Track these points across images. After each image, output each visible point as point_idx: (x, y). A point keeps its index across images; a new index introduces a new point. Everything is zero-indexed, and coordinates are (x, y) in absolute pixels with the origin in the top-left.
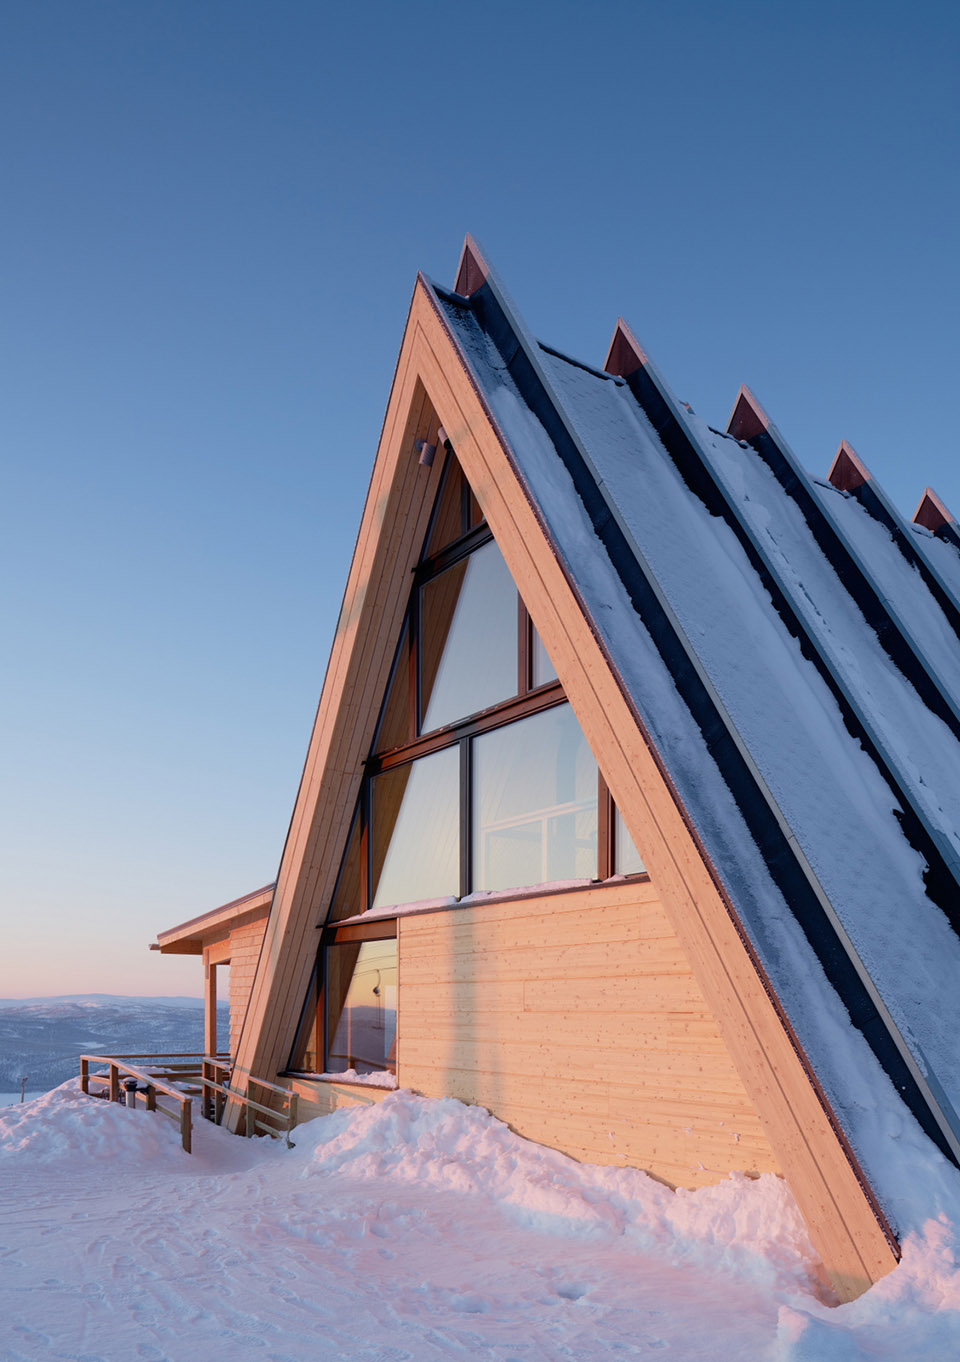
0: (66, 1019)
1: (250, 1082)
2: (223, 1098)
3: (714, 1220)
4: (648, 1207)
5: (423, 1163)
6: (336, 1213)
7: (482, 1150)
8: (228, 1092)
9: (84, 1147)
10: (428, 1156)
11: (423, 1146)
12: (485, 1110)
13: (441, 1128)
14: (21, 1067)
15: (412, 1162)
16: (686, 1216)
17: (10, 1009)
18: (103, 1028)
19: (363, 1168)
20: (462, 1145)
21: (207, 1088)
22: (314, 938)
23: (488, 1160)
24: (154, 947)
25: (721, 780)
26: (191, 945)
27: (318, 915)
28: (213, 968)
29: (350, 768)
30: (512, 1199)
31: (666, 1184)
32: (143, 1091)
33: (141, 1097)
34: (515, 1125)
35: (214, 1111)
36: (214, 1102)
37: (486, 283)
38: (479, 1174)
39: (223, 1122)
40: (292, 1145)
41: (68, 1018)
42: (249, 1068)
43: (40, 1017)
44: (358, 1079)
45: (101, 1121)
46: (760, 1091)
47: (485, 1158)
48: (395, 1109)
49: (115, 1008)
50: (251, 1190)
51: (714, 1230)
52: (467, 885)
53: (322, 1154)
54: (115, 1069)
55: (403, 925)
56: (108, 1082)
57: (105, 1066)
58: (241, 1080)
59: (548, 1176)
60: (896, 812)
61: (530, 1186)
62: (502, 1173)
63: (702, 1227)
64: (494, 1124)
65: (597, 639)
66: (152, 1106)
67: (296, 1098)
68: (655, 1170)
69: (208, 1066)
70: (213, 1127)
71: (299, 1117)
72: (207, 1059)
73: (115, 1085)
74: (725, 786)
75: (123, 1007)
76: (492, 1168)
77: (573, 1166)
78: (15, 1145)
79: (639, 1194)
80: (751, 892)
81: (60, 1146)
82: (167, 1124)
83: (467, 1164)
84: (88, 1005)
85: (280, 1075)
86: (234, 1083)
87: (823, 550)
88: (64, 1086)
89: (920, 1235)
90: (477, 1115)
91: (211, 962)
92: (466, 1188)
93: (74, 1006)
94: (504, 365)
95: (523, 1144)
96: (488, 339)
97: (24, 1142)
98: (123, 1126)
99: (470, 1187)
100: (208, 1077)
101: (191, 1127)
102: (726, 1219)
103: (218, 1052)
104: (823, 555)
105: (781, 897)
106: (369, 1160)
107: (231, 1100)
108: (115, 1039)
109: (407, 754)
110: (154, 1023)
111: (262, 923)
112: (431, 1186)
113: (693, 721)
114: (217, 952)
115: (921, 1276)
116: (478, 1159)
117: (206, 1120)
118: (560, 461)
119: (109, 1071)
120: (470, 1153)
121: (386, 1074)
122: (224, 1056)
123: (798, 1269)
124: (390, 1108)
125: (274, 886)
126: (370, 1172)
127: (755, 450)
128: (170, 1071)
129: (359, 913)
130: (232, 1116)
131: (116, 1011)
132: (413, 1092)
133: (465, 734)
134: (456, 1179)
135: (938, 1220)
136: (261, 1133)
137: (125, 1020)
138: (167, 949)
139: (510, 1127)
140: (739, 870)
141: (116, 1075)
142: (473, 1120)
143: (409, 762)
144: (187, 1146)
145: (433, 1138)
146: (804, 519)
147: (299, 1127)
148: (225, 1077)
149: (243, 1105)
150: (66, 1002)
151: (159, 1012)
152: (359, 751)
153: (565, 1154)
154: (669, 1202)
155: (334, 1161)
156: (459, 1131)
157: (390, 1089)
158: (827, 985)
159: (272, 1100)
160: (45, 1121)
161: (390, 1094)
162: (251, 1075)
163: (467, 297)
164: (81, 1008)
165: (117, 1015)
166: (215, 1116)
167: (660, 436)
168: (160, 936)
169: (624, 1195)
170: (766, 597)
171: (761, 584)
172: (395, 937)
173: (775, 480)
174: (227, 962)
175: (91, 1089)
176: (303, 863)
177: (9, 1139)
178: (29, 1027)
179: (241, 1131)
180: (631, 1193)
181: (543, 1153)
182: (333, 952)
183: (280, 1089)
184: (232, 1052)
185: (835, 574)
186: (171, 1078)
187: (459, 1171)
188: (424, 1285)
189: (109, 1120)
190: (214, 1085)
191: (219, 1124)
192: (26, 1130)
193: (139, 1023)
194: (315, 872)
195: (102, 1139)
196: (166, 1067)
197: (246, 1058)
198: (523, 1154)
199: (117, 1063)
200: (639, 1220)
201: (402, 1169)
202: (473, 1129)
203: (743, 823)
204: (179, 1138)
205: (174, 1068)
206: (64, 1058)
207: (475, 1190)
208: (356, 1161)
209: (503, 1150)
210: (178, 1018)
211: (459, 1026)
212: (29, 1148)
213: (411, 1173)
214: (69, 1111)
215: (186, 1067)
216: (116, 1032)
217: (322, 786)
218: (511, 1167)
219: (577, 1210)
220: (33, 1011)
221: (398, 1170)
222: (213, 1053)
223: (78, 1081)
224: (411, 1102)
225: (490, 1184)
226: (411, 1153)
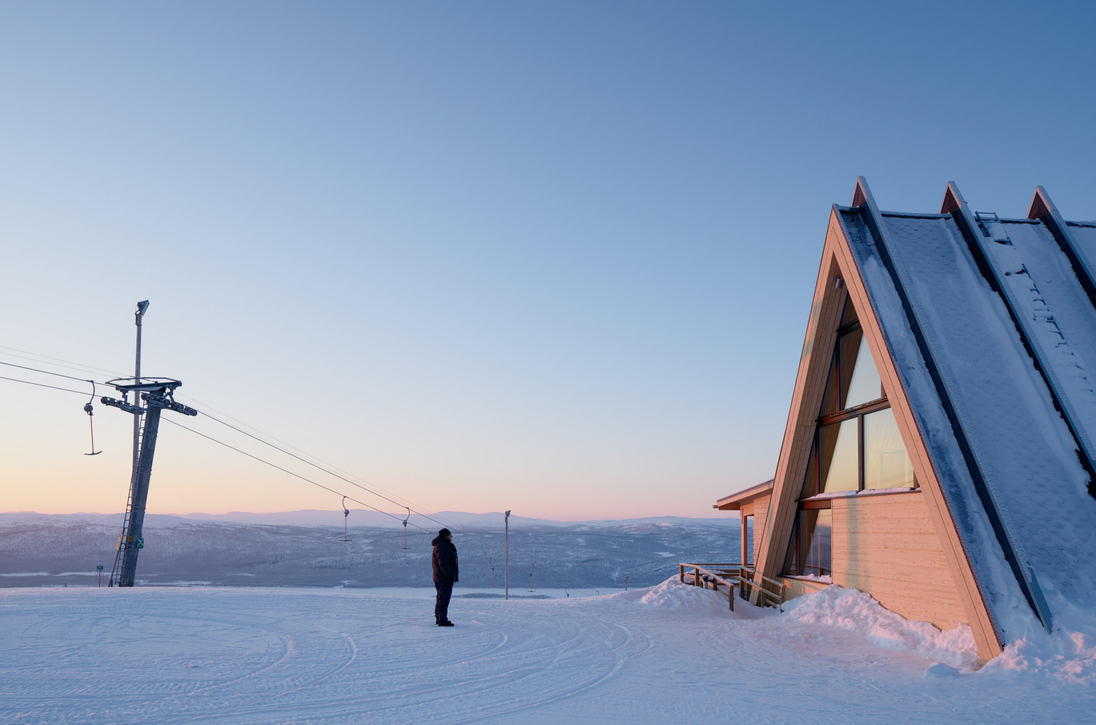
0: (648, 534)
1: (763, 579)
2: (750, 587)
3: (949, 642)
4: (928, 638)
5: (836, 617)
6: (792, 634)
7: (865, 613)
8: (752, 584)
9: (687, 605)
10: (839, 615)
11: (838, 610)
12: (869, 595)
13: (847, 602)
14: (619, 569)
15: (831, 617)
16: (941, 642)
17: (612, 528)
18: (674, 541)
19: (809, 619)
20: (856, 611)
21: (742, 582)
22: (793, 507)
23: (866, 617)
24: (715, 507)
25: (958, 448)
26: (735, 506)
27: (795, 494)
28: (746, 517)
29: (809, 423)
30: (873, 633)
31: (939, 629)
32: (711, 581)
33: (710, 584)
34: (882, 602)
35: (745, 594)
36: (746, 589)
37: (866, 202)
38: (860, 623)
39: (751, 598)
40: (782, 611)
41: (650, 534)
42: (762, 572)
43: (631, 533)
44: (814, 579)
45: (693, 594)
46: (959, 586)
47: (865, 616)
48: (827, 593)
49: (682, 527)
50: (758, 625)
51: (949, 646)
52: (862, 485)
53: (793, 613)
54: (697, 570)
55: (834, 503)
56: (694, 577)
57: (692, 568)
58: (758, 578)
59: (890, 625)
60: (1076, 451)
61: (879, 627)
62: (871, 623)
63: (944, 645)
64: (873, 601)
65: (902, 387)
66: (715, 589)
67: (784, 588)
68: (936, 623)
69: (742, 570)
70: (745, 602)
71: (786, 598)
72: (743, 567)
73: (698, 578)
74: (960, 451)
75: (688, 526)
76: (867, 620)
77: (903, 621)
78: (658, 602)
79: (926, 633)
80: (965, 500)
81: (677, 604)
82: (723, 597)
83: (856, 619)
84: (663, 524)
85: (778, 576)
86: (755, 579)
87: (1082, 284)
88: (671, 578)
89: (1013, 645)
90: (865, 597)
91: (745, 515)
92: (854, 629)
93: (654, 525)
94: (873, 242)
95: (884, 611)
96: (867, 229)
97: (662, 601)
98: (703, 597)
99: (856, 628)
100: (742, 576)
101: (733, 599)
102: (955, 642)
103: (749, 563)
104: (1081, 286)
105: (980, 502)
106: (812, 615)
107: (753, 588)
108: (682, 550)
109: (836, 419)
110: (710, 538)
111: (769, 496)
112: (839, 628)
113: (948, 421)
114: (747, 510)
115: (1004, 658)
116: (862, 617)
117: (741, 599)
118: (897, 293)
119: (694, 571)
120: (859, 614)
121: (827, 576)
122: (751, 566)
123: (973, 660)
124: (825, 592)
125: (774, 480)
126: (812, 621)
127: (1044, 224)
128: (723, 573)
129: (815, 495)
130: (754, 596)
131: (683, 529)
132: (839, 586)
133: (861, 413)
134: (849, 624)
135: (1022, 640)
136: (768, 605)
137: (689, 536)
138: (722, 508)
139: (880, 603)
140: (960, 491)
141: (698, 574)
142: (862, 599)
143: (839, 422)
144: (732, 608)
145: (842, 607)
146: (1071, 265)
147: (786, 602)
148: (751, 576)
149: (760, 591)
150: (648, 522)
151: (714, 530)
152: (814, 414)
153: (901, 616)
154: (938, 636)
155: (797, 615)
156: (855, 604)
157: (828, 584)
158: (996, 541)
159: (774, 589)
160: (670, 593)
161: (827, 586)
162: (763, 575)
163: (858, 206)
164: (658, 527)
165: (683, 532)
166: (746, 597)
167: (968, 246)
168: (718, 501)
169: (920, 633)
170: (1017, 336)
171: (1015, 328)
172: (830, 508)
173: (1055, 243)
174: (753, 515)
175: (685, 581)
176: (787, 470)
177: (655, 600)
178: (623, 541)
179: (758, 604)
180: (923, 632)
181: (892, 615)
182: (804, 514)
183: (776, 583)
184: (755, 563)
185: (1088, 298)
186: (724, 577)
187: (851, 621)
188: (816, 654)
189: (697, 594)
190: (745, 580)
191: (748, 600)
192: (662, 596)
193: (699, 538)
194: (793, 474)
195: (694, 602)
196: (721, 571)
197: (761, 567)
198: (883, 616)
199: (698, 567)
200: (923, 643)
201: (827, 621)
202: (861, 603)
203: (967, 468)
204: (728, 604)
205: (725, 571)
206: (646, 564)
207: (858, 630)
208: (806, 616)
209: (873, 613)
210: (726, 534)
211: (851, 553)
212: (664, 604)
213: (830, 622)
214: (679, 589)
215: (732, 571)
216: (682, 545)
217: (795, 434)
218: (876, 620)
219: (896, 637)
220: (627, 529)
221: (825, 620)
222: (746, 564)
223: (678, 577)
224: (836, 591)
225: (865, 628)
226: (832, 613)
